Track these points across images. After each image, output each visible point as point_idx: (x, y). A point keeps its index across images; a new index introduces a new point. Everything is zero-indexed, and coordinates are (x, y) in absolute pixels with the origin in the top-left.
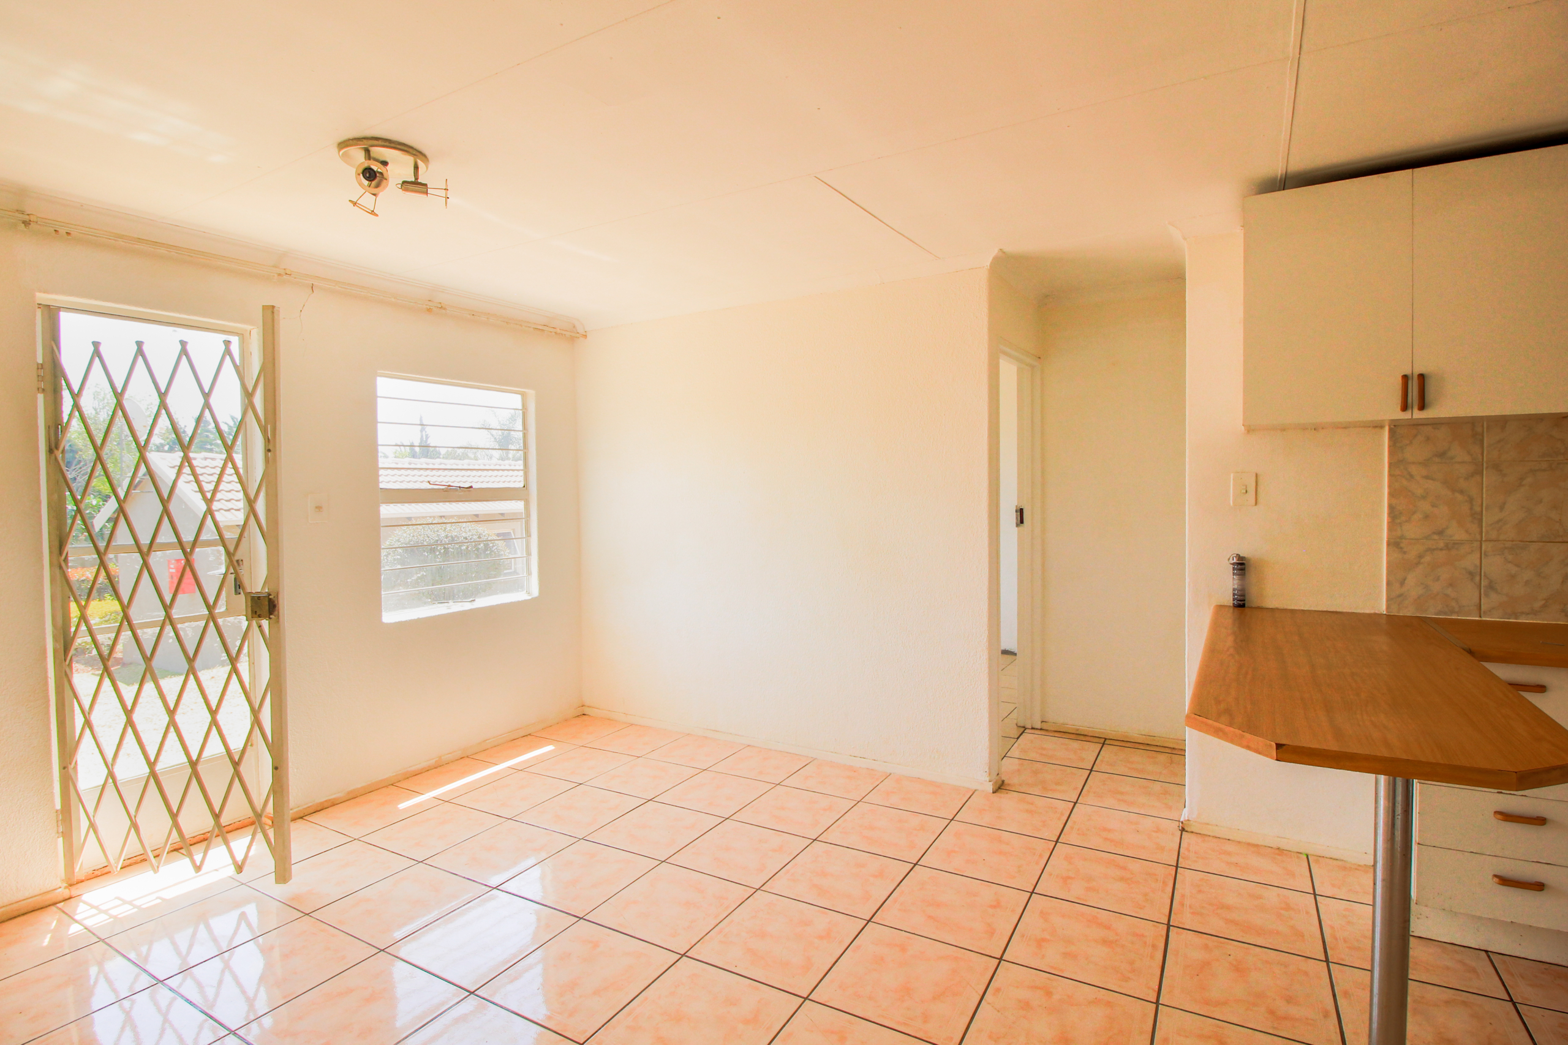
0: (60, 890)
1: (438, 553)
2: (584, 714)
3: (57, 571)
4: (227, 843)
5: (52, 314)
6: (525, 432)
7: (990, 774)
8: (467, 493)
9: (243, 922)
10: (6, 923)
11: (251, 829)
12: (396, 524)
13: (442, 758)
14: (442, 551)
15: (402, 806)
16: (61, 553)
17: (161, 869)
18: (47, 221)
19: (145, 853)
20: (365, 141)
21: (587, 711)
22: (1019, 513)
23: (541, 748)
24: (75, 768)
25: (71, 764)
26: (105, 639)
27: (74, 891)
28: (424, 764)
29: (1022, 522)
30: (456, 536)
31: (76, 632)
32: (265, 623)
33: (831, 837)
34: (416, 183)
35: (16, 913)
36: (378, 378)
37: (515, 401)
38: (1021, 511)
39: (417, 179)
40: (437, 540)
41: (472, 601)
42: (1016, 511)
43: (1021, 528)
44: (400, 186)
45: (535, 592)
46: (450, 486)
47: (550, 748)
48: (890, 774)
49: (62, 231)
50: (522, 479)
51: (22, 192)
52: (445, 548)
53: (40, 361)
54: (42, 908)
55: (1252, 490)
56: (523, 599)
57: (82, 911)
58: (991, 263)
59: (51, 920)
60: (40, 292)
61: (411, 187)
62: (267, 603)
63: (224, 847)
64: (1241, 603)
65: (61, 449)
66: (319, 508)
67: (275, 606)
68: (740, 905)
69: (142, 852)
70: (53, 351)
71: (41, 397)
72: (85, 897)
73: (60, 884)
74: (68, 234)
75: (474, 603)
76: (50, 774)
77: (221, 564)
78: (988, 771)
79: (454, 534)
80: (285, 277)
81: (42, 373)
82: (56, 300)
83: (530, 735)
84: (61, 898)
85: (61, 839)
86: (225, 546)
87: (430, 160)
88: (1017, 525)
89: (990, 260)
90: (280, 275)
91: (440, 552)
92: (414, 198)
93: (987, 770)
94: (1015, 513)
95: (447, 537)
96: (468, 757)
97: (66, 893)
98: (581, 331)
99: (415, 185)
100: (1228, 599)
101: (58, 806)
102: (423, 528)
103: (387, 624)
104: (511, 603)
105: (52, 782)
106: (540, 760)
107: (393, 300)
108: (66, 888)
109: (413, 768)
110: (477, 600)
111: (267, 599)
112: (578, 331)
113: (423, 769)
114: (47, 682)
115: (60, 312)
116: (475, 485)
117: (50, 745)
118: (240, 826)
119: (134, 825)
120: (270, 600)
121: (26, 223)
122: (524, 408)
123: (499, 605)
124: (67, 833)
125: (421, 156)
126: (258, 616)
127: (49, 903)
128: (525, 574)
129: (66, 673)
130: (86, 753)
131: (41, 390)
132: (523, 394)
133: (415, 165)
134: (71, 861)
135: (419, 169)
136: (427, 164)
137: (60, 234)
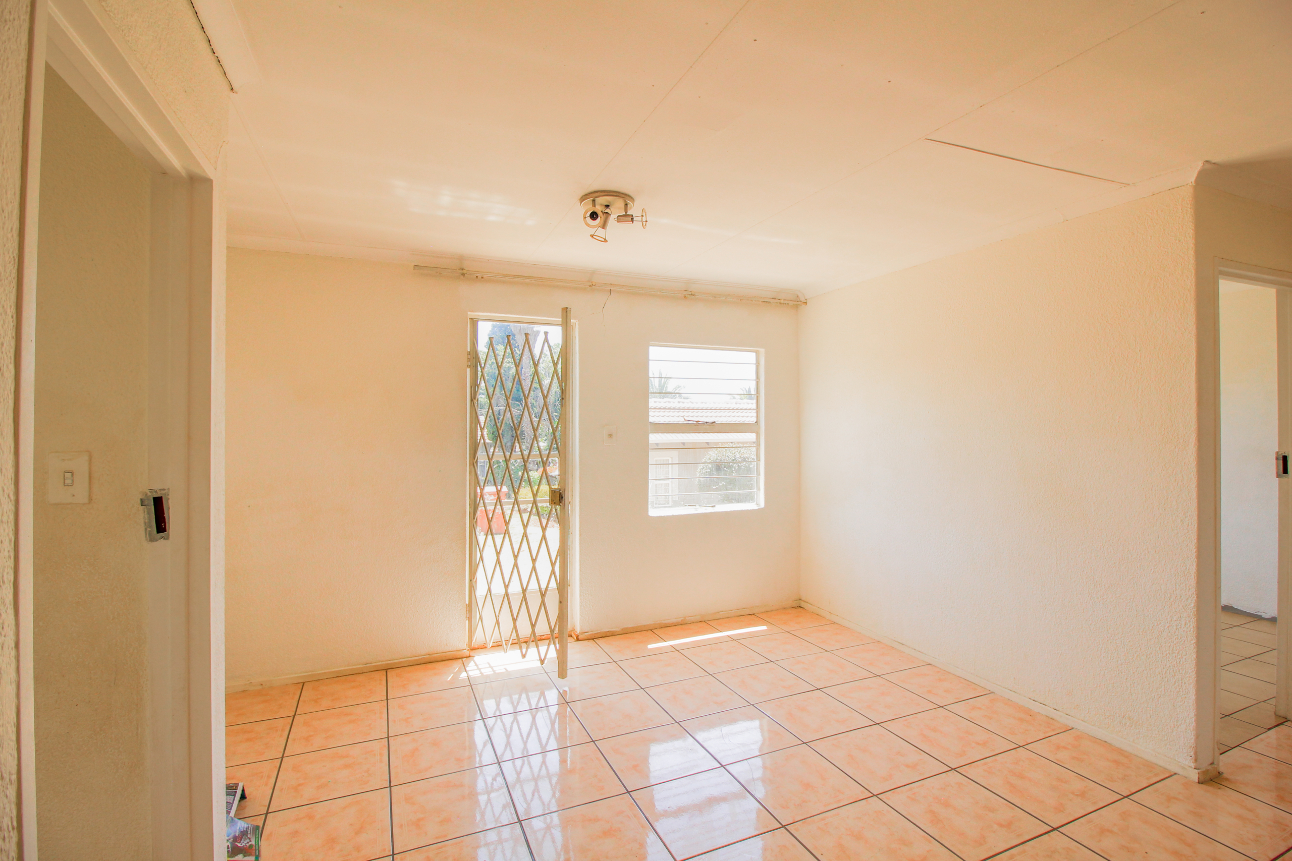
0: (465, 651)
1: (733, 469)
2: (800, 607)
3: (472, 466)
4: (537, 646)
5: (474, 323)
6: (758, 381)
7: (1196, 760)
8: (711, 427)
9: (542, 697)
10: (439, 663)
11: (548, 641)
12: (659, 448)
13: (687, 618)
14: (737, 468)
15: (650, 646)
16: (474, 458)
17: (508, 652)
18: (470, 272)
19: (501, 641)
20: (591, 195)
21: (803, 604)
22: (1281, 462)
23: (757, 626)
24: (476, 581)
25: (474, 579)
27: (472, 653)
28: (674, 621)
29: (1285, 471)
30: (747, 457)
31: (479, 503)
32: (558, 507)
33: (971, 771)
34: (626, 215)
35: (444, 658)
36: (650, 347)
37: (752, 356)
38: (1285, 459)
39: (626, 213)
40: (734, 460)
41: (713, 506)
42: (1277, 459)
43: (1285, 479)
44: (616, 219)
45: (762, 505)
46: (698, 421)
47: (764, 628)
48: (1072, 729)
49: (480, 276)
50: (755, 415)
51: (461, 258)
52: (738, 465)
53: (469, 350)
54: (456, 659)
56: (751, 509)
57: (471, 666)
58: (1197, 178)
59: (456, 666)
60: (470, 311)
61: (622, 219)
62: (558, 495)
63: (536, 649)
65: (476, 400)
66: (610, 435)
67: (562, 497)
68: (851, 803)
69: (500, 640)
70: (474, 344)
71: (468, 370)
72: (476, 658)
73: (466, 648)
74: (482, 277)
75: (715, 508)
76: (465, 583)
78: (1193, 756)
79: (745, 456)
80: (593, 287)
81: (469, 358)
82: (479, 315)
83: (753, 614)
84: (465, 656)
85: (467, 621)
87: (635, 199)
88: (1278, 476)
89: (1195, 175)
90: (590, 286)
91: (735, 469)
92: (627, 225)
93: (1192, 754)
94: (1274, 461)
95: (740, 457)
96: (705, 622)
97: (466, 653)
98: (803, 299)
99: (626, 217)
101: (467, 603)
102: (726, 450)
103: (652, 517)
104: (742, 511)
105: (465, 589)
106: (752, 636)
107: (659, 293)
108: (468, 650)
109: (666, 622)
110: (716, 506)
111: (559, 493)
112: (801, 300)
113: (672, 623)
114: (466, 530)
115: (479, 322)
116: (719, 420)
117: (465, 566)
118: (543, 637)
119: (498, 622)
120: (560, 494)
121: (463, 275)
122: (758, 364)
123: (733, 511)
124: (470, 619)
125: (628, 197)
126: (555, 503)
127: (459, 657)
128: (755, 490)
129: (473, 527)
130: (480, 574)
131: (469, 366)
132: (757, 353)
133: (625, 203)
134: (471, 636)
135: (630, 205)
136: (633, 201)
137: (478, 278)
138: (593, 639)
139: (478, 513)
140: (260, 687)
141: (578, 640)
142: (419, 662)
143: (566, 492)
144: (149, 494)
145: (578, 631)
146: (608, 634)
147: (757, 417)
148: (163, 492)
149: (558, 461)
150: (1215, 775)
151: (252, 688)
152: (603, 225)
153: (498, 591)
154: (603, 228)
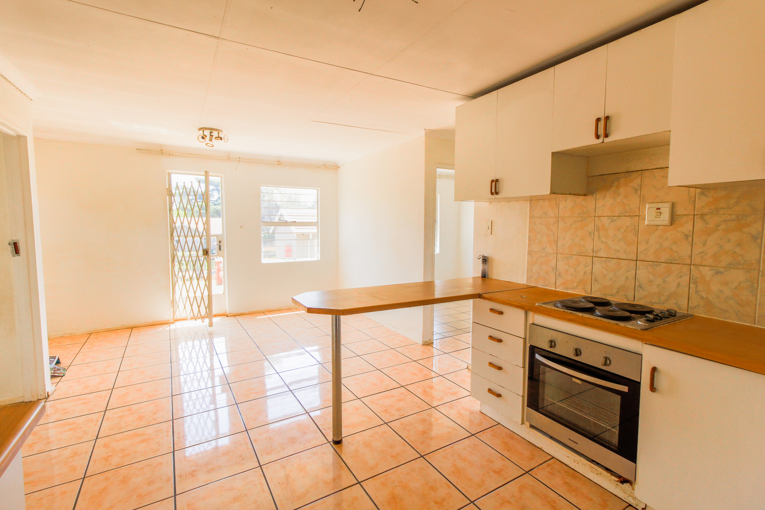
3: (171, 240)
5: (169, 174)
10: (159, 325)
18: (166, 152)
19: (187, 317)
20: (202, 129)
24: (175, 291)
25: (174, 289)
26: (180, 259)
31: (175, 256)
32: (206, 257)
35: (161, 323)
36: (261, 187)
37: (315, 191)
39: (219, 136)
44: (215, 138)
45: (320, 258)
46: (287, 221)
50: (316, 218)
51: (162, 145)
53: (167, 188)
54: (166, 324)
55: (490, 228)
56: (314, 260)
57: (172, 326)
58: (425, 134)
59: (166, 326)
60: (167, 169)
61: (218, 138)
64: (484, 276)
65: (172, 210)
66: (241, 227)
70: (170, 185)
71: (168, 197)
72: (176, 323)
73: (172, 319)
74: (172, 154)
75: (296, 259)
76: (170, 291)
81: (168, 191)
82: (170, 171)
84: (171, 322)
85: (172, 308)
86: (200, 237)
92: (221, 141)
96: (290, 309)
97: (173, 321)
99: (220, 138)
100: (480, 275)
101: (172, 300)
103: (263, 263)
105: (171, 294)
107: (264, 162)
113: (274, 309)
114: (169, 268)
115: (172, 174)
116: (297, 221)
117: (170, 284)
119: (185, 307)
120: (206, 251)
121: (162, 153)
122: (318, 195)
123: (305, 261)
124: (173, 307)
125: (219, 131)
126: (204, 255)
127: (168, 323)
128: (317, 252)
129: (173, 267)
130: (177, 287)
132: (317, 190)
133: (217, 132)
134: (174, 314)
135: (219, 133)
136: (221, 131)
137: (170, 154)
138: (235, 316)
139: (175, 261)
141: (227, 316)
142: (149, 325)
143: (209, 250)
144: (12, 241)
145: (228, 313)
146: (242, 314)
147: (318, 219)
148: (17, 241)
149: (216, 238)
150: (430, 343)
151: (66, 335)
152: (211, 140)
153: (185, 294)
154: (211, 141)
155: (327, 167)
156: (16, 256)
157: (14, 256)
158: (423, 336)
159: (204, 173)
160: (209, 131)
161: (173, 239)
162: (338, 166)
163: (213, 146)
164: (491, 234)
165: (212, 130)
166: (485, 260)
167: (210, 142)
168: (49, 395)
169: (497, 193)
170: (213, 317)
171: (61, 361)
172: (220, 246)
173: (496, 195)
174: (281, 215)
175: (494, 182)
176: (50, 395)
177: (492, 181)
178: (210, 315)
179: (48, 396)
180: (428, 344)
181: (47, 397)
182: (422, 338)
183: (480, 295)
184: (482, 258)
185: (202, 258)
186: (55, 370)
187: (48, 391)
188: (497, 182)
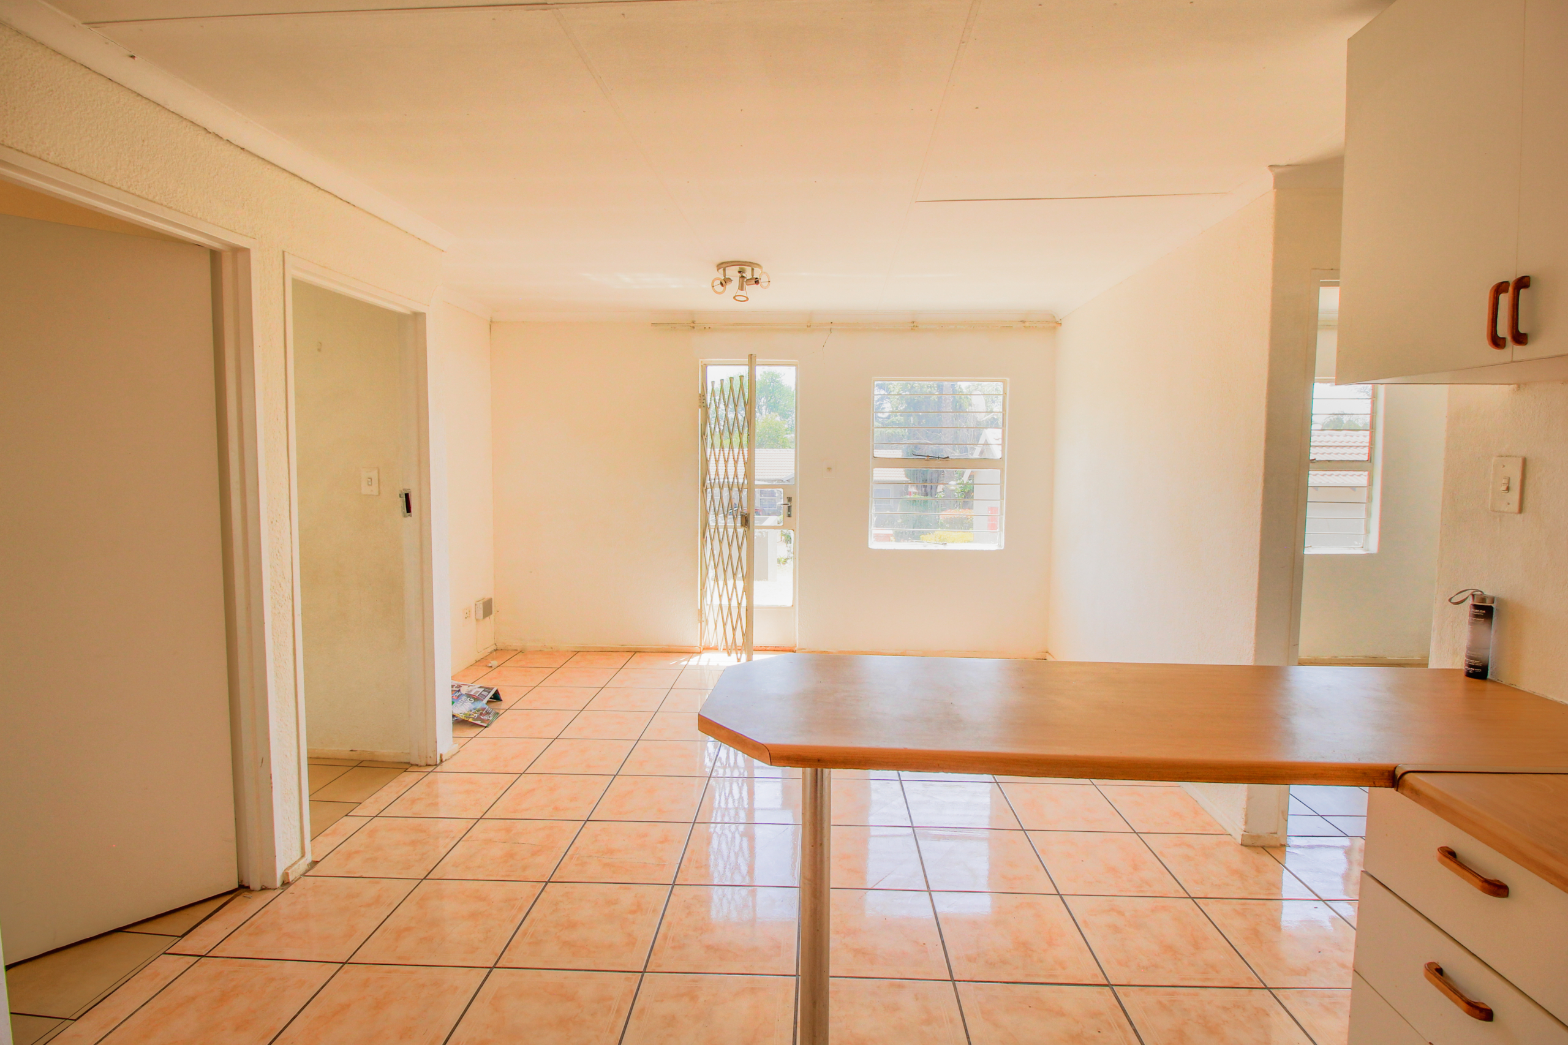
0: (696, 648)
3: (702, 494)
5: (704, 368)
6: (1004, 413)
7: (1246, 823)
8: (944, 463)
10: (675, 653)
16: (704, 487)
18: (699, 324)
26: (712, 532)
27: (703, 651)
32: (746, 529)
35: (680, 651)
37: (998, 386)
39: (753, 276)
41: (944, 544)
45: (1002, 546)
46: (929, 456)
49: (707, 327)
50: (1000, 452)
51: (692, 313)
53: (701, 393)
54: (689, 653)
55: (1516, 488)
56: (988, 549)
59: (685, 657)
60: (700, 356)
64: (1477, 671)
66: (829, 469)
70: (704, 385)
71: (700, 411)
72: (702, 654)
73: (698, 645)
74: (710, 328)
75: (946, 546)
76: (697, 591)
77: (781, 499)
78: (1245, 819)
80: (812, 327)
81: (701, 399)
82: (707, 359)
85: (699, 624)
90: (808, 327)
97: (699, 650)
101: (699, 608)
103: (870, 548)
104: (976, 551)
107: (879, 328)
108: (698, 648)
110: (948, 544)
112: (1054, 321)
114: (698, 550)
115: (708, 367)
116: (953, 456)
117: (698, 577)
118: (768, 649)
119: (716, 627)
120: (746, 517)
121: (694, 327)
122: (1005, 393)
123: (965, 550)
124: (701, 622)
125: (755, 266)
126: (743, 525)
127: (692, 651)
128: (998, 530)
129: (703, 547)
130: (706, 587)
131: (700, 407)
132: (1004, 382)
133: (750, 268)
134: (702, 637)
135: (753, 269)
136: (758, 265)
137: (707, 329)
139: (706, 536)
140: (551, 650)
142: (661, 650)
145: (797, 647)
147: (1003, 452)
148: (409, 490)
149: (782, 492)
150: (1273, 843)
151: (546, 650)
152: (741, 288)
153: (716, 601)
154: (742, 290)
155: (1027, 324)
156: (407, 517)
157: (405, 516)
158: (1246, 815)
159: (746, 360)
160: (737, 268)
161: (704, 491)
162: (1058, 320)
163: (748, 299)
164: (1521, 510)
165: (741, 265)
166: (1484, 611)
167: (740, 293)
168: (444, 760)
169: (1520, 338)
170: (754, 652)
171: (502, 695)
172: (789, 508)
173: (1518, 348)
174: (986, 444)
175: (1506, 291)
176: (446, 760)
177: (1500, 288)
178: (748, 647)
179: (441, 761)
180: (1263, 847)
181: (438, 762)
182: (1242, 821)
183: (1399, 773)
184: (1470, 601)
185: (741, 531)
186: (481, 714)
187: (441, 753)
188: (1522, 291)
